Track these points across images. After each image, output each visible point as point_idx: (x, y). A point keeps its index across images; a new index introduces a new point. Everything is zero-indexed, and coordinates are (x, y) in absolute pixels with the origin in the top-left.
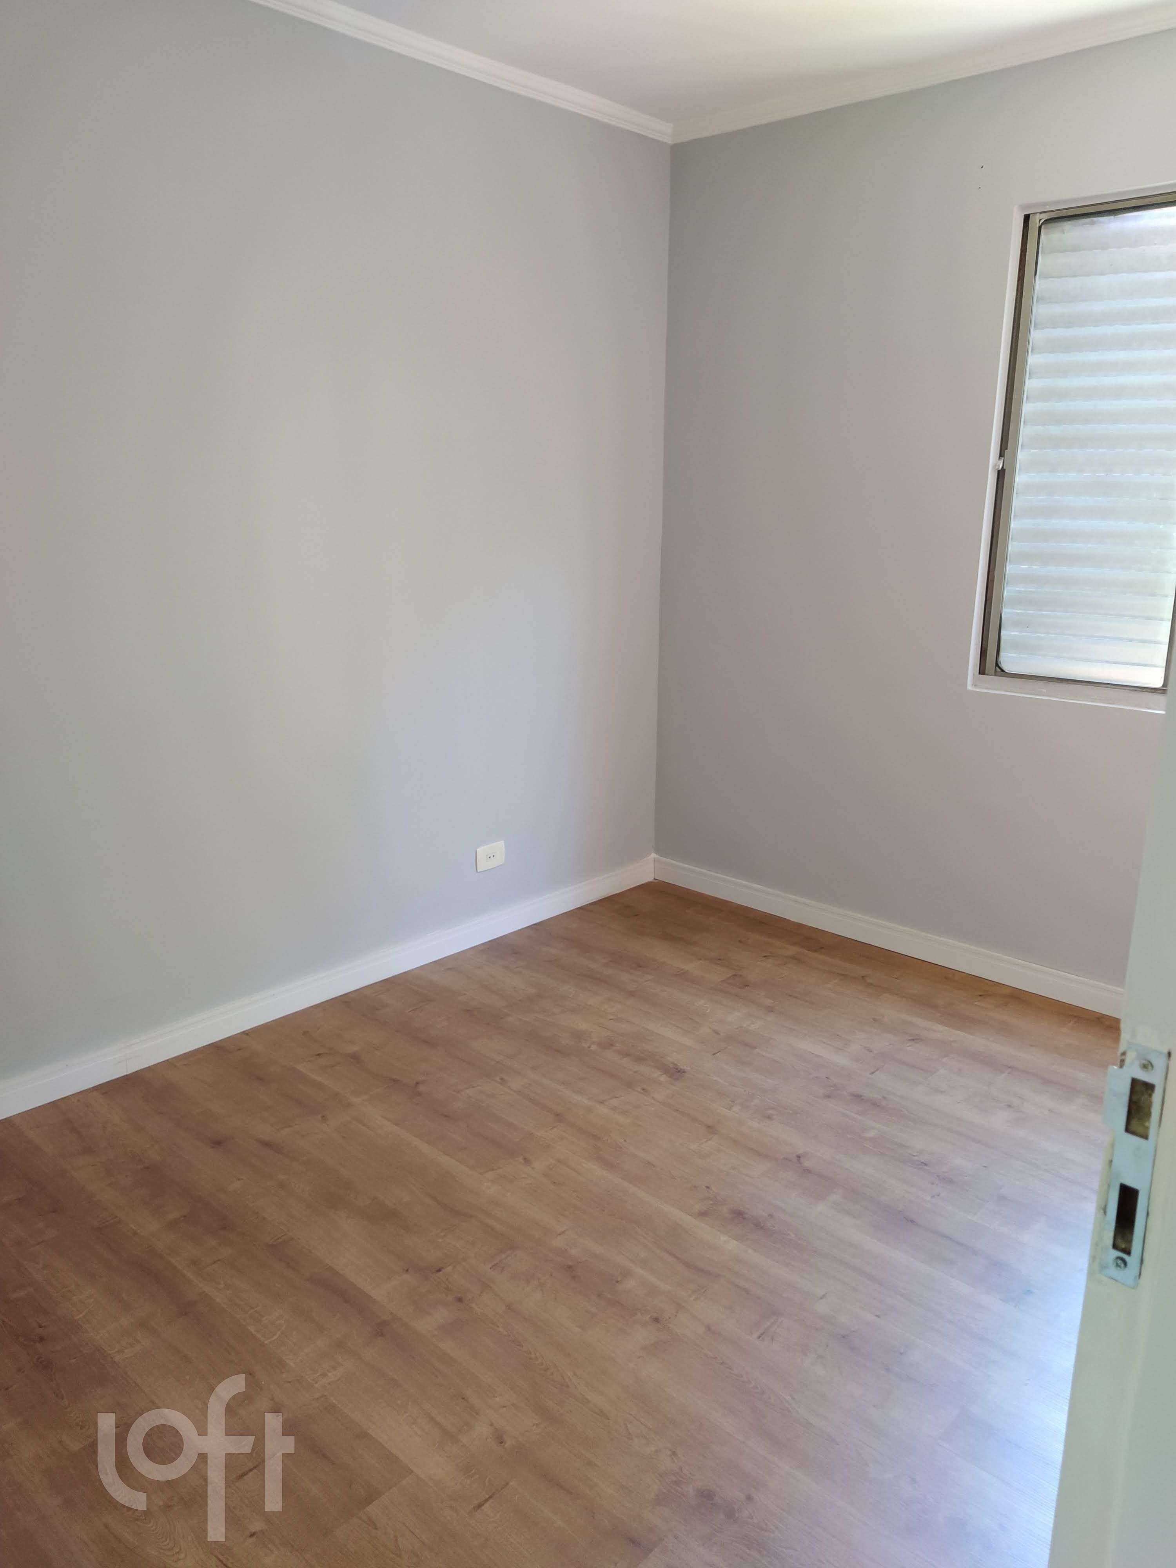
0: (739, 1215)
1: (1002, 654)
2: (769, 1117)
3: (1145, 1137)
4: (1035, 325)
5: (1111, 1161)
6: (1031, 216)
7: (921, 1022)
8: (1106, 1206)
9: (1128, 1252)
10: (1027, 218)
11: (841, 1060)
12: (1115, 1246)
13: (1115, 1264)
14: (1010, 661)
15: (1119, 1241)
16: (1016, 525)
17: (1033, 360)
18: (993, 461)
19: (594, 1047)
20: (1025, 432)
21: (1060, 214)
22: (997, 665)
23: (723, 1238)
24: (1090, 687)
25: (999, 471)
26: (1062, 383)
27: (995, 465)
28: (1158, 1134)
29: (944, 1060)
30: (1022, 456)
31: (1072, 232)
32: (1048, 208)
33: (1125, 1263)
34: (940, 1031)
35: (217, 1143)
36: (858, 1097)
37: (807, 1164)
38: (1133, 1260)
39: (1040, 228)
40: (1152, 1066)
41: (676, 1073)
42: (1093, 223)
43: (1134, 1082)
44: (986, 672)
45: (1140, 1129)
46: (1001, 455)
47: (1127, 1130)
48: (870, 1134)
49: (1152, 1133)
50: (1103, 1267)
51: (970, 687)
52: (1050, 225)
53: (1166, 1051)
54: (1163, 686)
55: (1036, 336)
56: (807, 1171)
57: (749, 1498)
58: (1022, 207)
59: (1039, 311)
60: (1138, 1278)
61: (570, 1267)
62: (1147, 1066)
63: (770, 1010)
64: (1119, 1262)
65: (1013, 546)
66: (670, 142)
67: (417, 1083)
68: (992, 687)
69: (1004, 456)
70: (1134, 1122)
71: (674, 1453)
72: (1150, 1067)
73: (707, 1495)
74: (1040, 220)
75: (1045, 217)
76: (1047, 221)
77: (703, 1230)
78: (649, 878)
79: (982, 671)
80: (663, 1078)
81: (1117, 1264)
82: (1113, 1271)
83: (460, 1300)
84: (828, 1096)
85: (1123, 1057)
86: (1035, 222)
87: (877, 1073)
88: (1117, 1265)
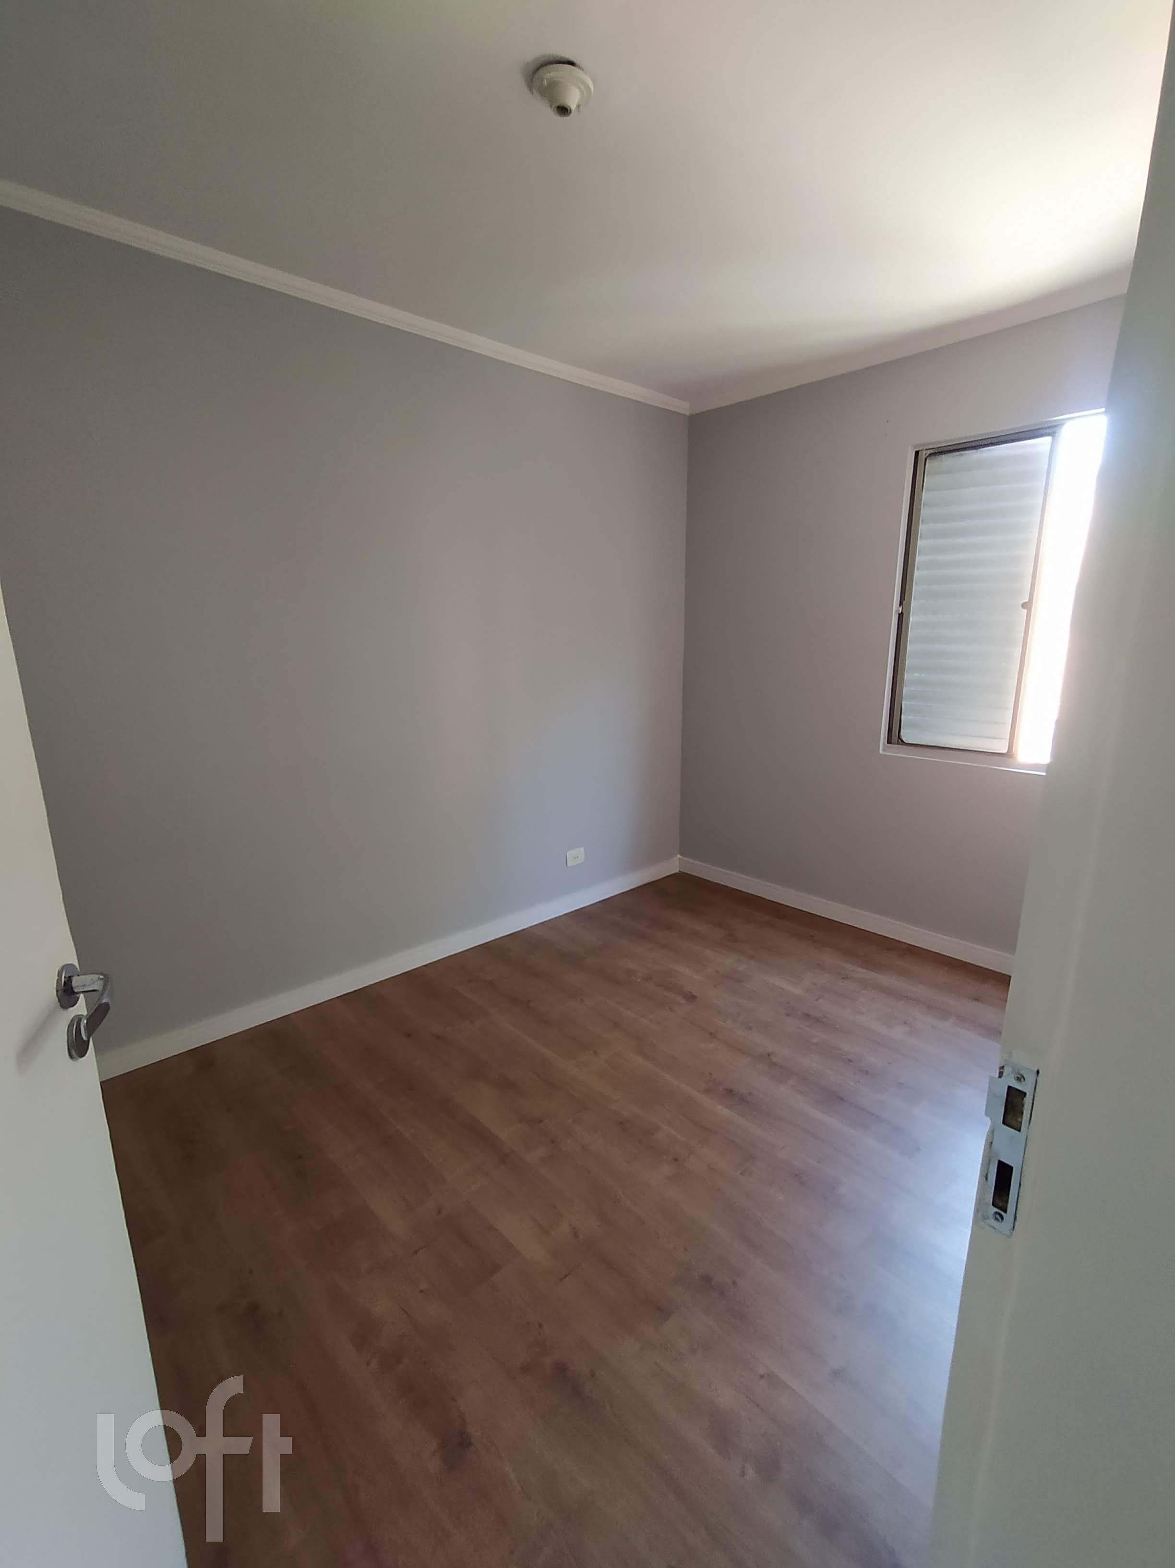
0: (730, 1092)
1: (902, 730)
2: (750, 1028)
3: (1019, 1131)
4: (922, 521)
5: (992, 1143)
6: (920, 452)
7: (850, 967)
8: (987, 1175)
9: (1005, 1211)
10: (917, 453)
11: (796, 991)
12: (994, 1204)
13: (994, 1218)
14: (907, 735)
15: (997, 1201)
16: (911, 648)
17: (921, 543)
18: (896, 608)
19: (639, 980)
20: (916, 589)
21: (940, 450)
22: (899, 737)
23: (720, 1107)
24: (959, 752)
25: (899, 614)
26: (940, 558)
27: (896, 611)
28: (1028, 1128)
29: (863, 992)
30: (914, 604)
31: (947, 461)
32: (931, 447)
33: (1002, 1218)
34: (861, 972)
35: (409, 1035)
36: (807, 1016)
37: (774, 1059)
38: (1008, 1216)
39: (926, 459)
40: (1024, 1079)
41: (691, 998)
42: (962, 455)
43: (1009, 1087)
44: (893, 741)
45: (1013, 1123)
46: (901, 604)
47: (1004, 1123)
48: (815, 1041)
49: (1024, 1127)
50: (985, 1218)
51: (881, 752)
52: (933, 457)
53: (1036, 1070)
54: (1008, 752)
55: (923, 528)
56: (775, 1064)
57: (734, 1283)
58: (916, 447)
59: (925, 512)
60: (1012, 1230)
61: (621, 1123)
62: (1020, 1078)
63: (752, 957)
64: (998, 1216)
65: (909, 662)
66: (688, 413)
67: (529, 1001)
68: (896, 752)
69: (902, 605)
70: (1009, 1117)
71: (686, 1249)
72: (1022, 1080)
73: (707, 1280)
74: (926, 454)
75: (929, 452)
76: (930, 455)
77: (706, 1101)
78: (677, 871)
79: (889, 742)
80: (682, 1001)
81: (996, 1217)
82: (992, 1222)
83: (553, 1142)
84: (788, 1015)
85: (1002, 1070)
86: (922, 456)
87: (820, 1000)
88: (996, 1219)
